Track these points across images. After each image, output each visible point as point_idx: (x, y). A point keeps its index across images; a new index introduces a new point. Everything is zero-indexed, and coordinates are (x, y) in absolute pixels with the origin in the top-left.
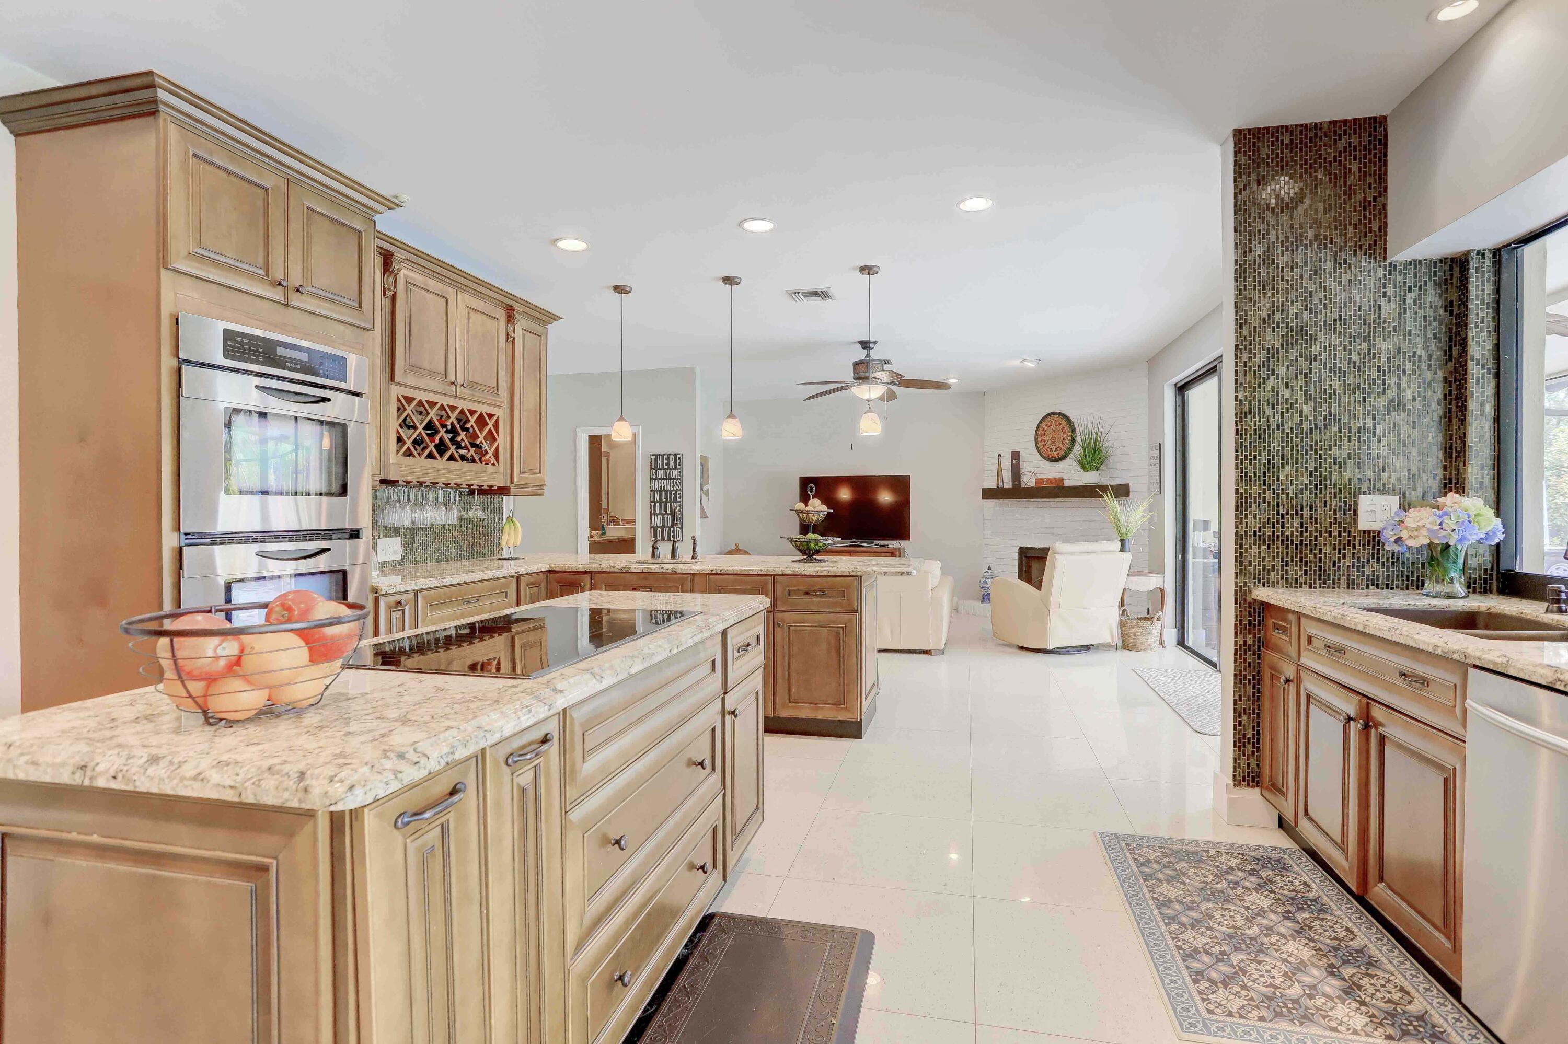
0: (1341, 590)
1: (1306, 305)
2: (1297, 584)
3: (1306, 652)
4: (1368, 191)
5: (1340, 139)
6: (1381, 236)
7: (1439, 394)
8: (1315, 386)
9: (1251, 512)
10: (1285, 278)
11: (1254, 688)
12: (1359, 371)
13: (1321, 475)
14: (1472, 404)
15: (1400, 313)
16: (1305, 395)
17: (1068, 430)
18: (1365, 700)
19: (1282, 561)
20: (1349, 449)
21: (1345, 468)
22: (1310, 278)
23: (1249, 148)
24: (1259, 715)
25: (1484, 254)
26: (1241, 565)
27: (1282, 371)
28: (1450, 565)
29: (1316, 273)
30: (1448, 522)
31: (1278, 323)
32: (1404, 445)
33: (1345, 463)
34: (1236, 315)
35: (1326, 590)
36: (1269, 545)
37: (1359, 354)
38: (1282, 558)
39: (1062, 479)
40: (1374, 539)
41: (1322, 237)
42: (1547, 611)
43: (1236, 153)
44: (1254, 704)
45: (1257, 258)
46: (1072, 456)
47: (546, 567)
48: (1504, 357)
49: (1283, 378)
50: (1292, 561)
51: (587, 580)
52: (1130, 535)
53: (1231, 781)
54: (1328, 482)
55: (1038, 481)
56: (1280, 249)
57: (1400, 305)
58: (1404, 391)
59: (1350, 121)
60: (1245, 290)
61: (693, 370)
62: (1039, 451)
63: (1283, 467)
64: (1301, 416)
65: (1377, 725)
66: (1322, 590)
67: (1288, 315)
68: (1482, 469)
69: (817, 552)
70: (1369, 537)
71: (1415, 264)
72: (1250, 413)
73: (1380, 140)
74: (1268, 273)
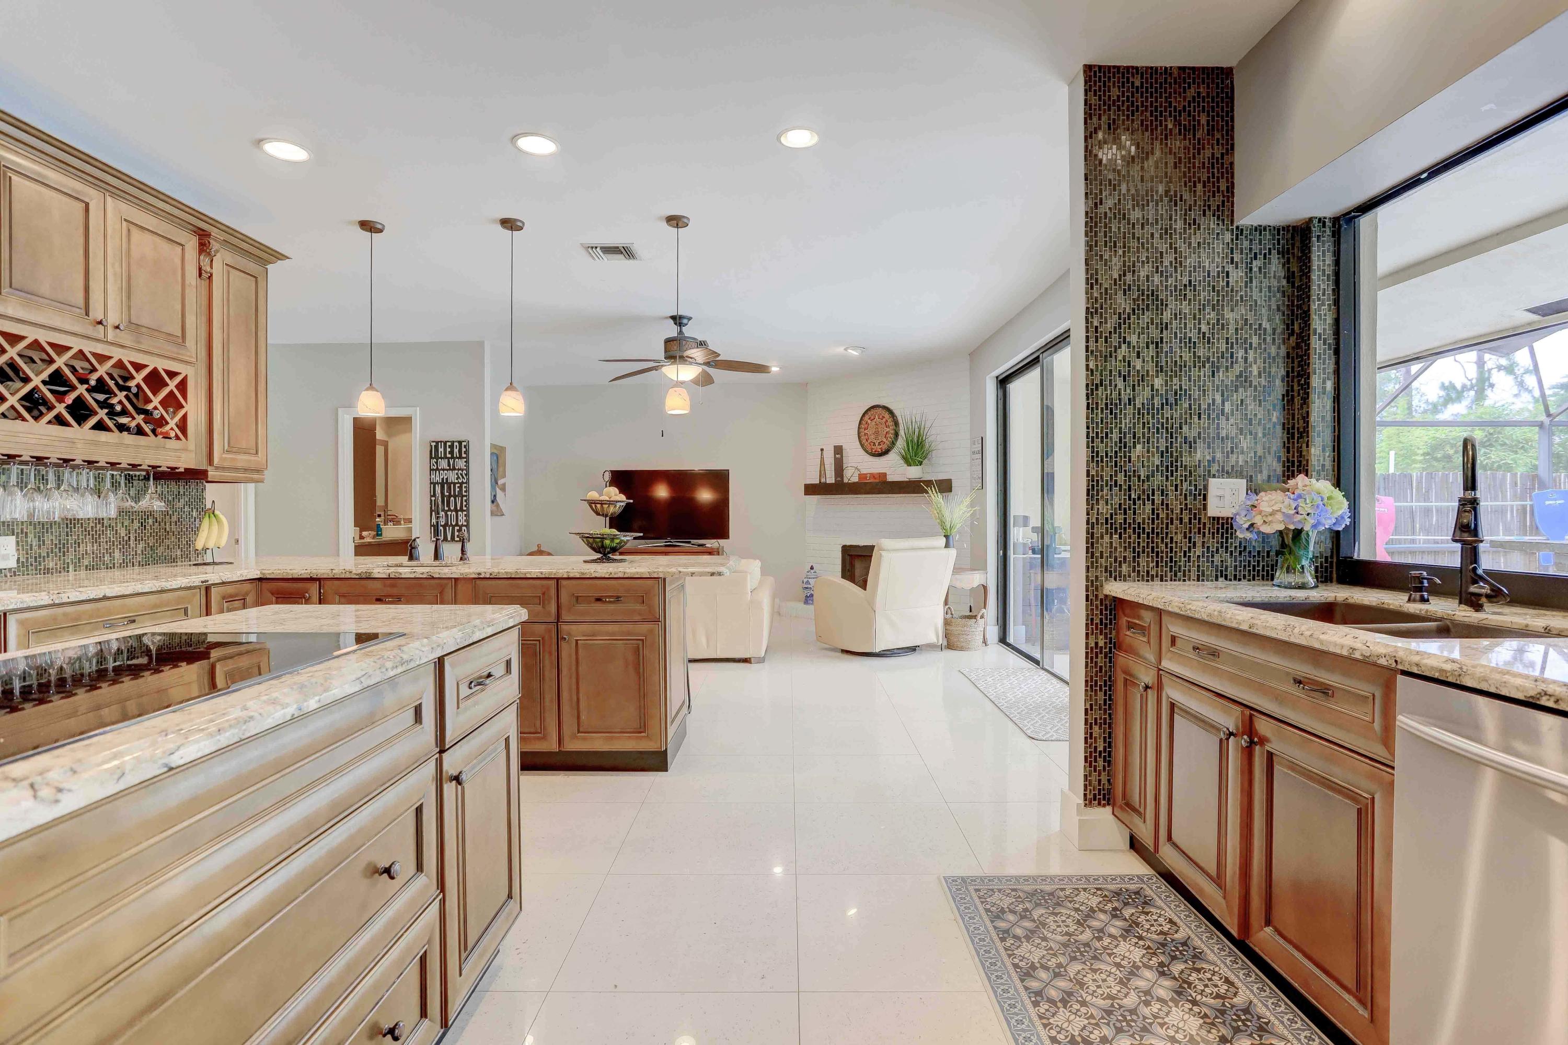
0: (1192, 582)
1: (1157, 267)
2: (1149, 577)
3: (1169, 655)
4: (1216, 147)
5: (1189, 88)
6: (1228, 197)
7: (1283, 372)
8: (1166, 357)
9: (1102, 496)
10: (1137, 235)
11: (1105, 695)
12: (1209, 342)
13: (1172, 457)
14: (1315, 381)
15: (1246, 282)
16: (1157, 366)
17: (890, 423)
18: (1247, 712)
19: (1134, 552)
20: (1199, 428)
21: (1195, 448)
22: (1161, 238)
23: (1100, 86)
24: (1110, 724)
25: (1324, 223)
26: (1092, 557)
27: (1133, 339)
28: (1301, 553)
29: (1166, 233)
30: (1304, 505)
31: (1129, 285)
32: (1251, 425)
33: (1195, 443)
34: (1087, 273)
35: (1177, 583)
36: (1120, 533)
37: (1208, 324)
38: (1134, 548)
39: (885, 475)
40: (1225, 526)
41: (1172, 193)
42: (1409, 600)
43: (1086, 91)
44: (1105, 714)
45: (1108, 211)
46: (895, 450)
47: (256, 574)
48: (1344, 332)
49: (1134, 347)
50: (1143, 552)
51: (314, 589)
52: (954, 531)
53: (1081, 801)
54: (1179, 464)
55: (861, 476)
56: (1130, 202)
57: (1246, 272)
58: (1251, 366)
59: (1199, 68)
60: (1096, 246)
61: (481, 344)
62: (862, 445)
63: (1135, 447)
64: (1152, 390)
65: (1263, 741)
66: (1173, 583)
67: (1139, 276)
68: (1324, 450)
69: (614, 550)
70: (1218, 524)
71: (1260, 229)
72: (1102, 385)
73: (1227, 93)
74: (1119, 228)
